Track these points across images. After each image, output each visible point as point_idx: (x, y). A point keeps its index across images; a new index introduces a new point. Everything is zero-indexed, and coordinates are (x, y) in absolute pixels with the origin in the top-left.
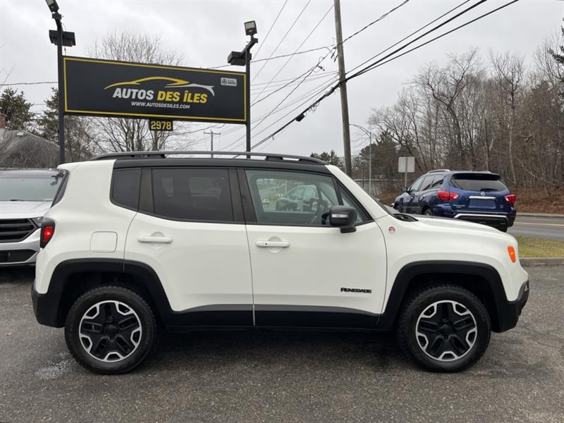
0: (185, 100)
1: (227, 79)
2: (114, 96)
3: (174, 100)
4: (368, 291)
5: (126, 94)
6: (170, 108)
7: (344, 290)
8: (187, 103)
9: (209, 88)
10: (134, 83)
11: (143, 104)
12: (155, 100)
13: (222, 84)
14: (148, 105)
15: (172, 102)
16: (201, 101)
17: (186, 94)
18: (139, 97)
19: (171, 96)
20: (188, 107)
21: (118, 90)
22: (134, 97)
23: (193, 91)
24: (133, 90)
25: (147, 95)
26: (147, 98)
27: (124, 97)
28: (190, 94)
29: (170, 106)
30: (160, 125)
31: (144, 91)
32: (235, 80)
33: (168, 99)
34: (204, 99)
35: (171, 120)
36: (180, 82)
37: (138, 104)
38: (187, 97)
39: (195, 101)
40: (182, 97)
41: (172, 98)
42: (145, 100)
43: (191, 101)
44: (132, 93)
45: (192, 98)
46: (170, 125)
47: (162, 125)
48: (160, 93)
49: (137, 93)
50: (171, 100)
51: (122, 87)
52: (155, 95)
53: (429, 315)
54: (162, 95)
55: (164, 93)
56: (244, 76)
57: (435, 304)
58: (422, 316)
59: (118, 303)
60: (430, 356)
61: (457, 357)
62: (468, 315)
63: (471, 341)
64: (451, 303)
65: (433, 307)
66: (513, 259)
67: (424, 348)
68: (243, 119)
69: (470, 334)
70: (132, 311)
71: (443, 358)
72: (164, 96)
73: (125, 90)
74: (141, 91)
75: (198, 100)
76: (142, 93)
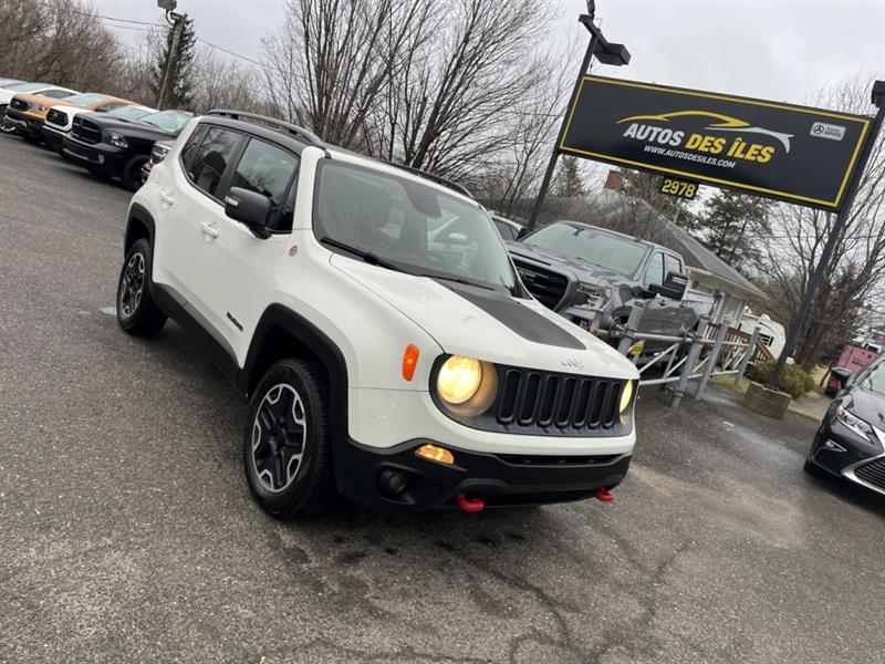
0: (730, 154)
1: (826, 126)
2: (626, 135)
3: (713, 150)
4: (241, 328)
5: (643, 134)
6: (702, 163)
7: (229, 316)
8: (732, 159)
9: (784, 138)
10: (660, 117)
11: (661, 151)
12: (682, 148)
13: (812, 133)
14: (669, 153)
15: (708, 155)
16: (760, 159)
17: (736, 144)
18: (660, 140)
19: (709, 144)
20: (732, 165)
21: (635, 126)
22: (651, 139)
23: (750, 139)
24: (654, 129)
25: (672, 138)
26: (672, 143)
27: (639, 137)
28: (743, 145)
29: (703, 159)
30: (677, 188)
31: (670, 132)
32: (842, 130)
33: (702, 148)
34: (766, 154)
35: (697, 183)
36: (734, 122)
37: (654, 150)
38: (737, 149)
39: (749, 156)
40: (727, 148)
41: (709, 147)
42: (667, 146)
43: (742, 156)
44: (651, 132)
45: (745, 151)
46: (692, 191)
47: (681, 187)
48: (694, 136)
49: (659, 133)
50: (706, 150)
51: (640, 123)
52: (685, 140)
53: (273, 400)
54: (696, 140)
55: (699, 137)
56: (864, 124)
57: (281, 386)
58: (267, 397)
59: (142, 258)
60: (254, 464)
61: (272, 489)
62: (302, 427)
63: (291, 474)
64: (293, 394)
65: (278, 389)
66: (408, 373)
67: (255, 447)
68: (834, 202)
69: (294, 461)
70: (143, 271)
71: (262, 477)
72: (699, 142)
73: (643, 127)
74: (666, 131)
75: (753, 155)
76: (666, 135)
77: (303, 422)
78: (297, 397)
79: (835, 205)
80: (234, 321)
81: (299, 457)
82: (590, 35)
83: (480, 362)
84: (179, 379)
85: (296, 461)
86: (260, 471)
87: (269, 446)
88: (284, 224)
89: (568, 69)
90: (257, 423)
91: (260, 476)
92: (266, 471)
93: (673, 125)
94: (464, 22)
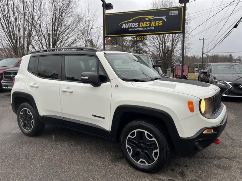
0: (152, 25)
1: (173, 12)
2: (122, 27)
3: (147, 26)
4: (103, 118)
5: (127, 26)
6: (145, 30)
7: (94, 116)
8: (153, 27)
9: (164, 18)
10: (130, 20)
11: (134, 29)
12: (139, 27)
13: (170, 14)
14: (136, 29)
15: (146, 27)
16: (160, 25)
17: (152, 22)
18: (132, 27)
20: (153, 28)
21: (124, 24)
22: (130, 27)
23: (155, 20)
24: (130, 24)
25: (135, 25)
26: (136, 26)
27: (126, 27)
28: (154, 22)
29: (145, 29)
30: (141, 38)
31: (134, 24)
32: (177, 12)
33: (144, 26)
34: (161, 23)
35: (146, 35)
36: (150, 17)
37: (132, 30)
38: (153, 24)
39: (157, 25)
40: (150, 24)
42: (135, 28)
43: (155, 25)
44: (129, 25)
46: (145, 38)
47: (142, 38)
48: (141, 23)
49: (131, 25)
50: (145, 26)
51: (125, 23)
52: (139, 25)
53: (133, 136)
54: (142, 24)
55: (142, 23)
56: (182, 8)
57: (135, 131)
58: (129, 136)
60: (133, 160)
61: (147, 164)
62: (154, 141)
63: (156, 157)
65: (134, 132)
66: (192, 110)
67: (130, 154)
68: (181, 30)
69: (155, 152)
70: (31, 113)
71: (140, 162)
72: (143, 24)
73: (126, 24)
74: (133, 24)
76: (133, 25)
77: (154, 139)
78: (146, 132)
79: (182, 31)
81: (158, 151)
82: (102, 2)
83: (204, 99)
87: (138, 152)
91: (138, 162)
92: (141, 160)
93: (134, 21)
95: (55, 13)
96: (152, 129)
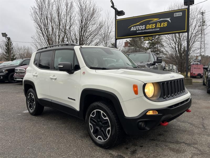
0: (157, 27)
1: (177, 13)
2: (131, 30)
3: (153, 27)
4: (74, 100)
5: (135, 29)
6: (151, 31)
7: (69, 98)
8: (158, 28)
9: (168, 19)
10: (138, 24)
11: (141, 31)
12: (145, 29)
13: (175, 16)
14: (143, 31)
15: (152, 29)
16: (165, 26)
17: (158, 24)
18: (140, 29)
19: (152, 26)
20: (158, 29)
21: (133, 27)
22: (138, 29)
23: (161, 22)
24: (137, 27)
25: (142, 28)
26: (143, 29)
27: (135, 30)
28: (160, 24)
30: (148, 39)
31: (141, 26)
32: (181, 13)
35: (152, 36)
36: (155, 20)
37: (139, 32)
38: (158, 25)
40: (156, 26)
41: (152, 27)
42: (142, 30)
43: (160, 26)
44: (137, 28)
45: (160, 25)
46: (151, 38)
47: (148, 38)
48: (147, 26)
49: (139, 27)
50: (151, 28)
51: (134, 26)
52: (146, 27)
53: (93, 115)
54: (148, 26)
55: (149, 25)
56: (186, 10)
57: (95, 111)
58: (91, 115)
59: (32, 94)
60: (94, 136)
61: (103, 141)
62: (107, 119)
63: (109, 134)
64: (100, 112)
65: (94, 112)
66: (136, 92)
67: (92, 131)
68: (185, 30)
69: (108, 130)
70: (34, 97)
71: (98, 139)
72: (149, 26)
73: (135, 27)
74: (140, 26)
75: (163, 25)
76: (141, 27)
77: (107, 118)
78: (102, 112)
79: (186, 30)
80: (71, 99)
81: (110, 128)
82: (115, 10)
83: (153, 83)
84: (55, 122)
85: (109, 130)
86: (96, 137)
87: (97, 129)
88: (77, 67)
89: (109, 21)
90: (90, 124)
91: (97, 139)
92: (99, 136)
93: (142, 24)
94: (80, 18)
95: (82, 22)
96: (106, 109)
